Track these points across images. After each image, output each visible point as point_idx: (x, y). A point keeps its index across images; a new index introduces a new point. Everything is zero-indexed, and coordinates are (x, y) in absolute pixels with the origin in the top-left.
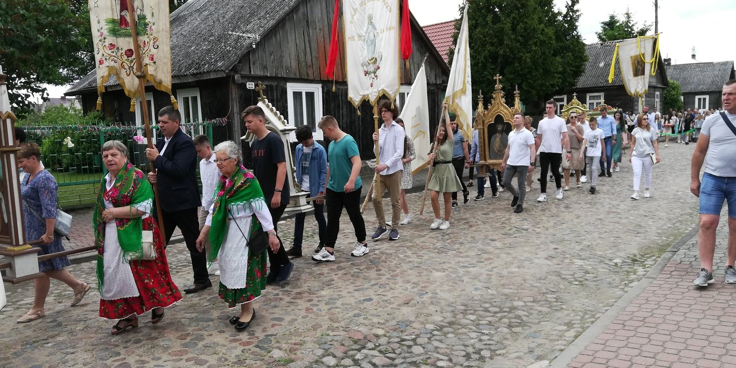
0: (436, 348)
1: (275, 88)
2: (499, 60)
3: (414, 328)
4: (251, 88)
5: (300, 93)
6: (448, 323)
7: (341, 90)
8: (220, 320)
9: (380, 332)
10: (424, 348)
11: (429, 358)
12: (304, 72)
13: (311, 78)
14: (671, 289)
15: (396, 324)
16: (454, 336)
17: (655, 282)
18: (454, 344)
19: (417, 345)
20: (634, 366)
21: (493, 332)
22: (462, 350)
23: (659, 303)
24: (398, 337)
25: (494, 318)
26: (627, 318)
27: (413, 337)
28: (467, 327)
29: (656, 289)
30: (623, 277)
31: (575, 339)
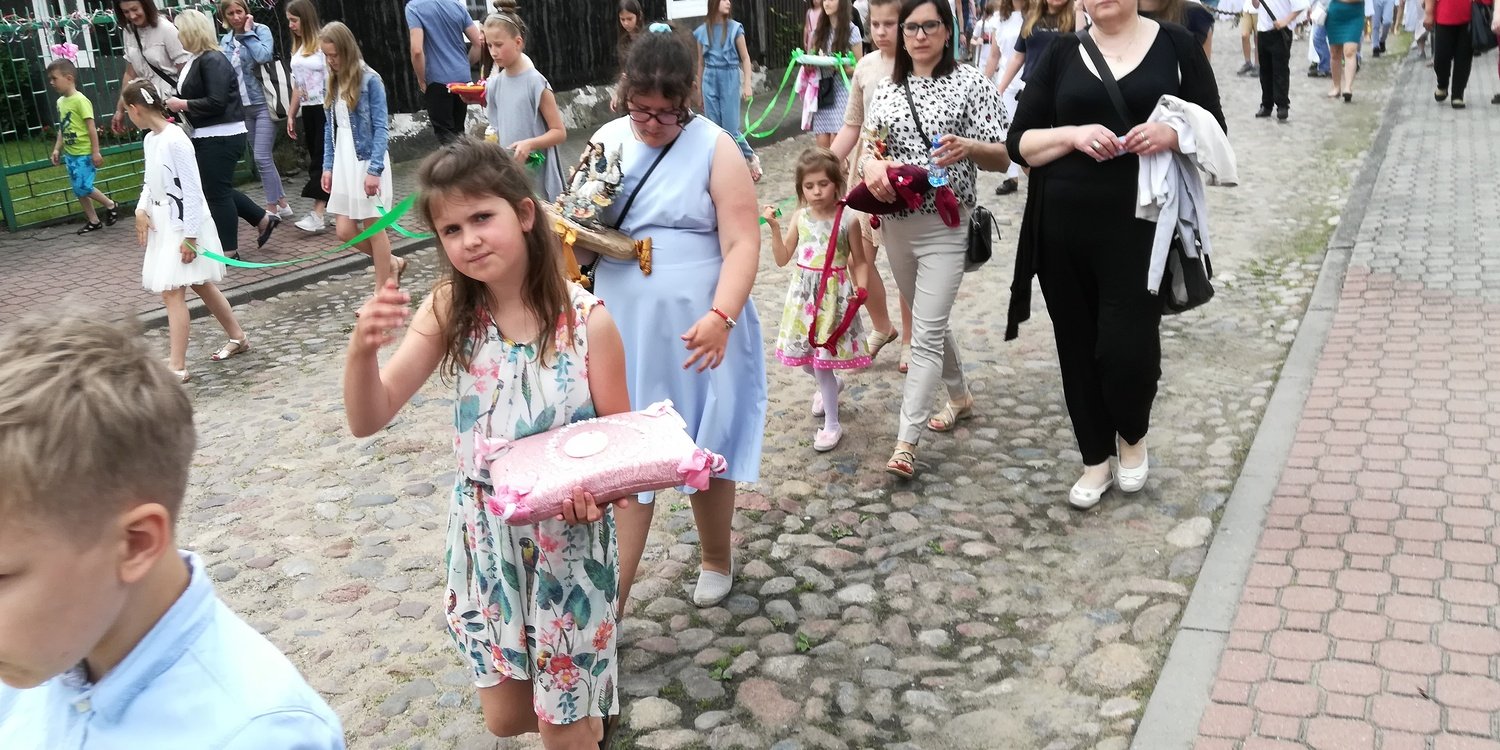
0: (945, 512)
3: (874, 471)
6: (942, 451)
8: (412, 498)
9: (802, 488)
10: (916, 516)
11: (940, 539)
14: (1382, 330)
15: (829, 465)
16: (970, 481)
17: (1338, 317)
18: (979, 499)
19: (898, 510)
20: (1410, 513)
21: (1051, 463)
22: (1004, 513)
23: (1376, 363)
24: (846, 496)
25: (1038, 430)
26: (1328, 403)
27: (881, 492)
28: (990, 455)
29: (1350, 332)
30: (1256, 312)
31: (1237, 462)
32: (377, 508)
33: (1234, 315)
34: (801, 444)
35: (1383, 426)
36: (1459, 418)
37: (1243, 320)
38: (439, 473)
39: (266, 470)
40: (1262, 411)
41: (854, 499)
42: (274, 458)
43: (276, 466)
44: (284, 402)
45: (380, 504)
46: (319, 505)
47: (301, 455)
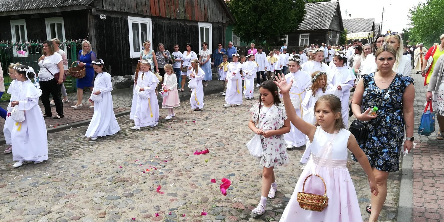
1: (120, 20)
2: (258, 10)
4: (103, 19)
5: (137, 24)
8: (126, 197)
12: (140, 9)
13: (145, 14)
27: (281, 205)
31: (396, 202)
32: (114, 201)
34: (252, 186)
35: (441, 194)
38: (134, 189)
39: (77, 185)
41: (272, 207)
42: (79, 181)
43: (80, 183)
44: (83, 161)
45: (115, 199)
46: (95, 198)
47: (89, 180)
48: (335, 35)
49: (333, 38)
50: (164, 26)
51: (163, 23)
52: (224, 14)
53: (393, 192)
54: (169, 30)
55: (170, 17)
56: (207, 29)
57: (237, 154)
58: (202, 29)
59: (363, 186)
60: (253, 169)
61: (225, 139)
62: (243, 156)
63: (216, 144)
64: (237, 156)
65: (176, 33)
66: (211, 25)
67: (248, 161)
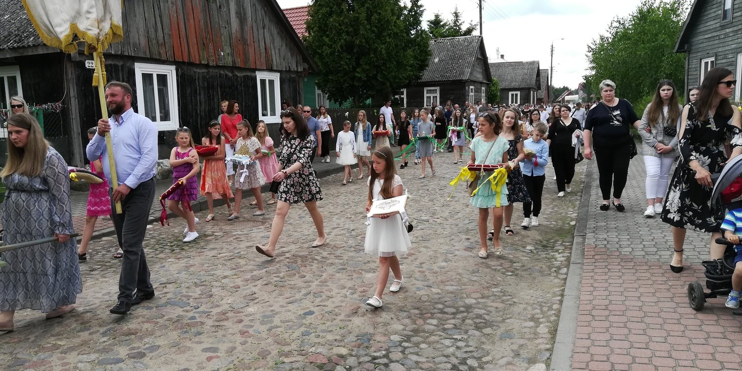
0: (417, 363)
1: (120, 68)
2: (355, 50)
3: (379, 342)
4: (90, 68)
5: (151, 76)
6: (412, 331)
7: (197, 73)
8: (132, 359)
9: (344, 351)
10: (403, 365)
12: (155, 50)
13: (164, 58)
14: (606, 274)
15: (356, 339)
16: (427, 346)
17: (585, 267)
18: (433, 355)
19: (393, 362)
20: (637, 360)
21: (465, 337)
22: (446, 362)
23: (606, 289)
24: (366, 355)
25: (457, 320)
26: (589, 307)
27: (384, 352)
28: (435, 333)
29: (592, 274)
30: (547, 264)
31: (552, 336)
32: (113, 366)
33: (537, 265)
34: (340, 328)
35: (616, 319)
36: (649, 314)
37: (541, 267)
38: (147, 346)
40: (559, 311)
41: (371, 356)
43: (54, 342)
45: (114, 363)
46: (80, 364)
47: (69, 336)
48: (478, 88)
49: (476, 93)
50: (197, 78)
51: (195, 72)
52: (298, 58)
53: (550, 322)
54: (206, 84)
55: (208, 63)
56: (272, 82)
57: (319, 280)
58: (263, 82)
59: (508, 316)
60: (342, 301)
61: (300, 258)
62: (329, 283)
63: (285, 267)
64: (319, 283)
65: (219, 89)
66: (278, 75)
67: (335, 291)
